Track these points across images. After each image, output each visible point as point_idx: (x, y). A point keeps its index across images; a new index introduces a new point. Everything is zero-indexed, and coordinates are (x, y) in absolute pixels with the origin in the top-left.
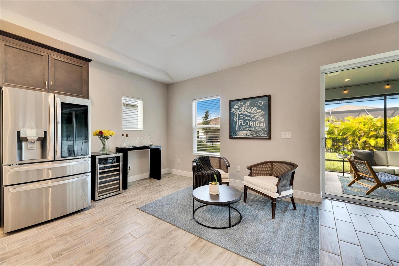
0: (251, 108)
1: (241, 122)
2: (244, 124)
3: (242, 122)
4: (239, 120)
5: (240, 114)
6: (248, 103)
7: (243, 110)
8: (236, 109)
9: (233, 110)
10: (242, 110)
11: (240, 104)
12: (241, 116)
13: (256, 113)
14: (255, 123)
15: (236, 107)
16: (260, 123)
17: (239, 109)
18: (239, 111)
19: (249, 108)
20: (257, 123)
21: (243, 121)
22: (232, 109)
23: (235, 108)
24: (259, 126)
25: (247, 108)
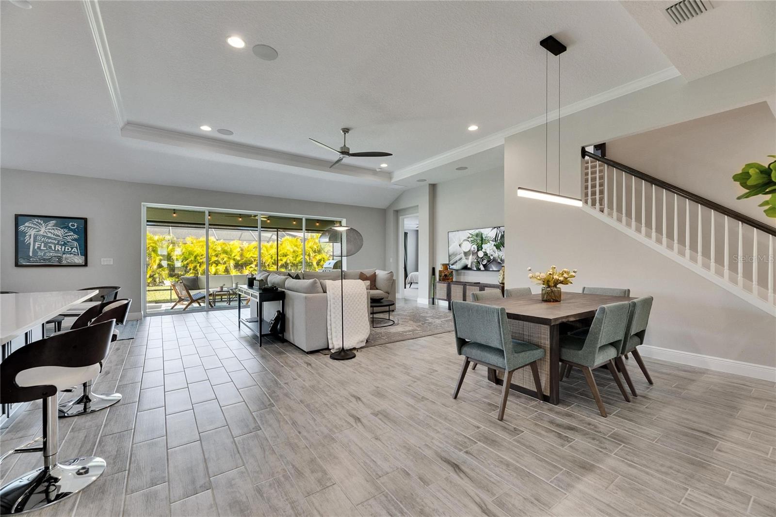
0: (57, 229)
1: (38, 244)
2: (44, 247)
3: (41, 245)
4: (35, 242)
5: (37, 236)
6: (53, 222)
7: (43, 229)
8: (29, 227)
9: (22, 228)
10: (41, 230)
11: (38, 222)
12: (39, 238)
13: (66, 236)
14: (63, 247)
15: (30, 225)
16: (72, 248)
17: (34, 228)
18: (35, 230)
19: (53, 229)
20: (67, 248)
21: (43, 244)
22: (22, 226)
23: (26, 226)
24: (70, 251)
25: (50, 228)
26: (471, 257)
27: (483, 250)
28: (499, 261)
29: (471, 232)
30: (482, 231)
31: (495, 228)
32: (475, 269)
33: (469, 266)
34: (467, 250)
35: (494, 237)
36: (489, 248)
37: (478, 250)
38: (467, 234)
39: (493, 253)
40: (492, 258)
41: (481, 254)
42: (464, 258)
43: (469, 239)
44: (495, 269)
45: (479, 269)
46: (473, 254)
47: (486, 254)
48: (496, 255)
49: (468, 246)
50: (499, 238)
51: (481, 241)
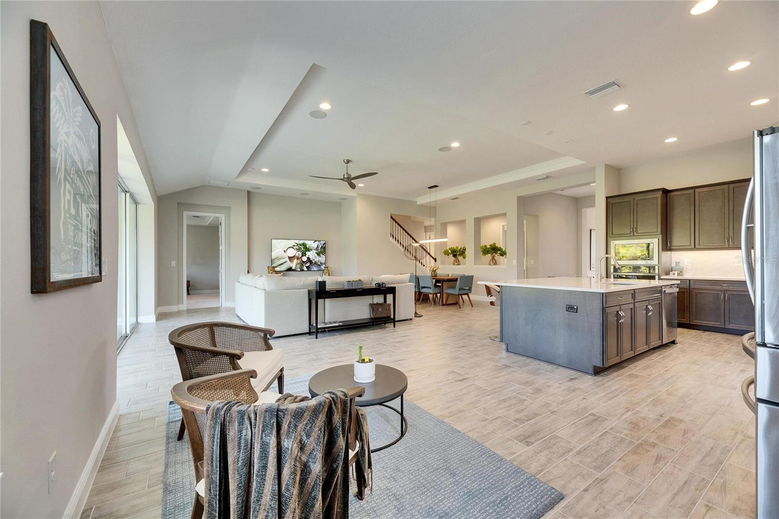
26: (295, 261)
27: (307, 256)
28: (319, 263)
29: (296, 241)
30: (306, 242)
31: (316, 241)
32: (299, 270)
33: (293, 268)
34: (292, 256)
35: (316, 247)
36: (312, 255)
37: (302, 256)
38: (292, 243)
39: (315, 258)
40: (313, 261)
41: (305, 259)
42: (289, 261)
43: (294, 247)
44: (315, 269)
45: (302, 270)
46: (298, 259)
47: (308, 258)
48: (317, 260)
49: (292, 252)
50: (320, 248)
51: (305, 249)
